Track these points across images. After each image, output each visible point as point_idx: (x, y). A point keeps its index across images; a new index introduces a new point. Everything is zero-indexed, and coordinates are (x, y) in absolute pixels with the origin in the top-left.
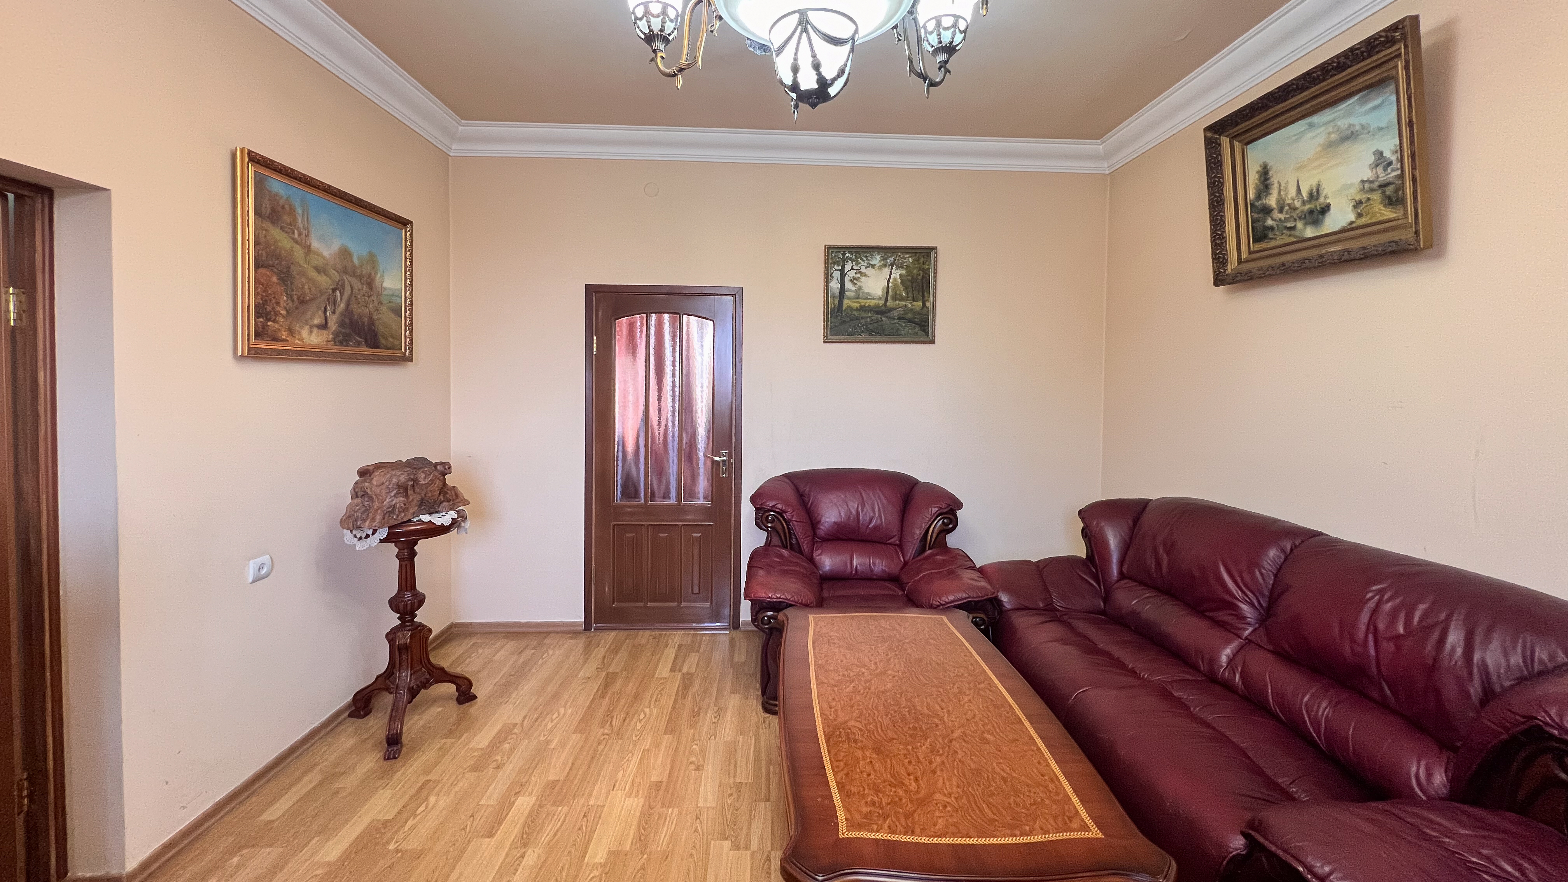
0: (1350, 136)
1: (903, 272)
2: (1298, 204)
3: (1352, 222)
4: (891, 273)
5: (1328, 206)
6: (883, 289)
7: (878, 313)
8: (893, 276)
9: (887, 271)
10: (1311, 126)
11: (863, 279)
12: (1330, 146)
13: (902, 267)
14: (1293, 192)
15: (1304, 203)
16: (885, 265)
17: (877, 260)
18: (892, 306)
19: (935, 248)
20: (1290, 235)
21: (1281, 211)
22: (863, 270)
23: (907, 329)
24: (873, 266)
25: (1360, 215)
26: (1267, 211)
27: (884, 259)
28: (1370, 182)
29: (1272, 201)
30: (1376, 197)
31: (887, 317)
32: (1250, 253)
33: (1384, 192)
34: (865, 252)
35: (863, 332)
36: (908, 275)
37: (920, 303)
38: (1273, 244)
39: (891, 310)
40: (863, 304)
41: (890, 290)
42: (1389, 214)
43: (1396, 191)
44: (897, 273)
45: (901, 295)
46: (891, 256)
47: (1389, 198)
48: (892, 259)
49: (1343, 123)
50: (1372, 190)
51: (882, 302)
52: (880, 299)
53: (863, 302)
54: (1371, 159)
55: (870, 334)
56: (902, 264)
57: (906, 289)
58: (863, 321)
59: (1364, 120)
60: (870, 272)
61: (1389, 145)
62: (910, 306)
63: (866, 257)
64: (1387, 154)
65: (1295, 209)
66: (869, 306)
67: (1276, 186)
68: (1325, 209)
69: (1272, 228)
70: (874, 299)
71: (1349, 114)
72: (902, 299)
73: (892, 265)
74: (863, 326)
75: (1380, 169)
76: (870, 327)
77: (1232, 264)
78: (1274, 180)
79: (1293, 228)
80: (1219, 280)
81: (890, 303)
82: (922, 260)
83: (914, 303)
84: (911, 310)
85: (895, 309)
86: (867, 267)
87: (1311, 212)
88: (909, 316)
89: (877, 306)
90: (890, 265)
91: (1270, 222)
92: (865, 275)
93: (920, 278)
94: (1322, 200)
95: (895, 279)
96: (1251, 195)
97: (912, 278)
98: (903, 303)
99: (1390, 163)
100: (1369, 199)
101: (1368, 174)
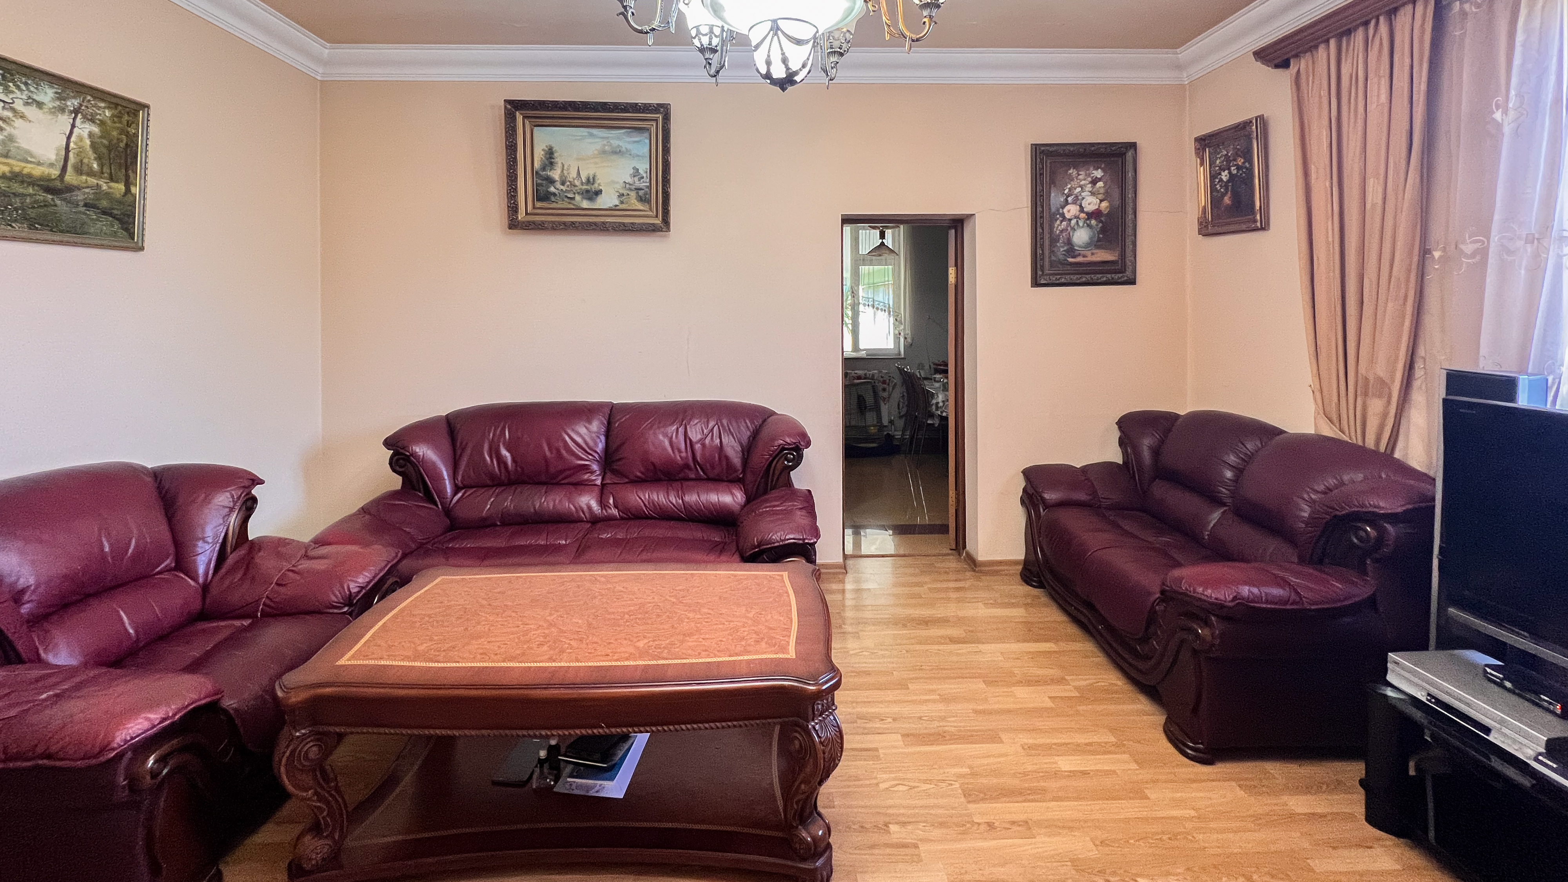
0: (617, 152)
1: (96, 129)
2: (577, 183)
3: (616, 206)
4: (73, 126)
5: (600, 192)
6: (58, 150)
7: (49, 190)
8: (76, 130)
9: (65, 120)
10: (591, 135)
11: (18, 122)
12: (604, 152)
13: (92, 121)
14: (574, 174)
15: (582, 184)
16: (62, 110)
17: (47, 95)
18: (75, 183)
19: (145, 106)
20: (569, 203)
21: (563, 184)
22: (19, 105)
23: (104, 224)
24: (40, 105)
25: (622, 202)
26: (551, 181)
27: (60, 97)
28: (630, 184)
29: (556, 174)
30: (633, 194)
31: (65, 200)
32: (534, 208)
33: (637, 193)
34: (25, 75)
35: (16, 221)
36: (101, 137)
37: (121, 187)
38: (554, 205)
39: (70, 189)
40: (17, 169)
41: (71, 155)
42: (639, 206)
43: (646, 194)
44: (85, 130)
45: (91, 168)
46: (74, 97)
47: (641, 197)
48: (76, 102)
49: (615, 143)
50: (630, 190)
51: (55, 172)
52: (51, 165)
53: (17, 166)
54: (632, 171)
55: (31, 227)
56: (92, 115)
57: (99, 158)
58: (17, 202)
59: (629, 146)
60: (31, 112)
61: (643, 167)
62: (105, 187)
63: (26, 84)
64: (641, 171)
65: (575, 186)
66: (30, 176)
67: (560, 165)
68: (598, 193)
69: (555, 195)
70: (39, 164)
71: (619, 139)
72: (91, 173)
73: (76, 112)
74: (16, 209)
75: (636, 179)
76: (32, 213)
77: (521, 215)
78: (558, 160)
79: (573, 199)
80: (514, 224)
81: (71, 177)
82: (126, 117)
83: (113, 184)
84: (107, 194)
85: (79, 188)
86: (27, 104)
87: (587, 191)
88: (104, 203)
89: (49, 180)
90: (71, 112)
91: (552, 189)
92: (23, 117)
93: (122, 145)
94: (596, 185)
95: (80, 138)
96: (537, 165)
97: (110, 142)
98: (92, 181)
99: (643, 178)
100: (628, 194)
101: (629, 180)
